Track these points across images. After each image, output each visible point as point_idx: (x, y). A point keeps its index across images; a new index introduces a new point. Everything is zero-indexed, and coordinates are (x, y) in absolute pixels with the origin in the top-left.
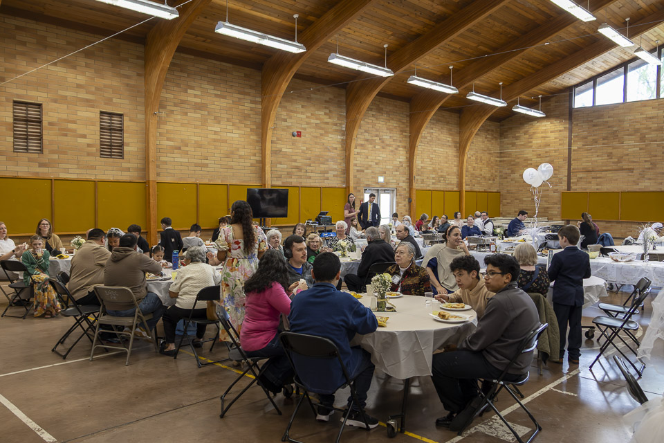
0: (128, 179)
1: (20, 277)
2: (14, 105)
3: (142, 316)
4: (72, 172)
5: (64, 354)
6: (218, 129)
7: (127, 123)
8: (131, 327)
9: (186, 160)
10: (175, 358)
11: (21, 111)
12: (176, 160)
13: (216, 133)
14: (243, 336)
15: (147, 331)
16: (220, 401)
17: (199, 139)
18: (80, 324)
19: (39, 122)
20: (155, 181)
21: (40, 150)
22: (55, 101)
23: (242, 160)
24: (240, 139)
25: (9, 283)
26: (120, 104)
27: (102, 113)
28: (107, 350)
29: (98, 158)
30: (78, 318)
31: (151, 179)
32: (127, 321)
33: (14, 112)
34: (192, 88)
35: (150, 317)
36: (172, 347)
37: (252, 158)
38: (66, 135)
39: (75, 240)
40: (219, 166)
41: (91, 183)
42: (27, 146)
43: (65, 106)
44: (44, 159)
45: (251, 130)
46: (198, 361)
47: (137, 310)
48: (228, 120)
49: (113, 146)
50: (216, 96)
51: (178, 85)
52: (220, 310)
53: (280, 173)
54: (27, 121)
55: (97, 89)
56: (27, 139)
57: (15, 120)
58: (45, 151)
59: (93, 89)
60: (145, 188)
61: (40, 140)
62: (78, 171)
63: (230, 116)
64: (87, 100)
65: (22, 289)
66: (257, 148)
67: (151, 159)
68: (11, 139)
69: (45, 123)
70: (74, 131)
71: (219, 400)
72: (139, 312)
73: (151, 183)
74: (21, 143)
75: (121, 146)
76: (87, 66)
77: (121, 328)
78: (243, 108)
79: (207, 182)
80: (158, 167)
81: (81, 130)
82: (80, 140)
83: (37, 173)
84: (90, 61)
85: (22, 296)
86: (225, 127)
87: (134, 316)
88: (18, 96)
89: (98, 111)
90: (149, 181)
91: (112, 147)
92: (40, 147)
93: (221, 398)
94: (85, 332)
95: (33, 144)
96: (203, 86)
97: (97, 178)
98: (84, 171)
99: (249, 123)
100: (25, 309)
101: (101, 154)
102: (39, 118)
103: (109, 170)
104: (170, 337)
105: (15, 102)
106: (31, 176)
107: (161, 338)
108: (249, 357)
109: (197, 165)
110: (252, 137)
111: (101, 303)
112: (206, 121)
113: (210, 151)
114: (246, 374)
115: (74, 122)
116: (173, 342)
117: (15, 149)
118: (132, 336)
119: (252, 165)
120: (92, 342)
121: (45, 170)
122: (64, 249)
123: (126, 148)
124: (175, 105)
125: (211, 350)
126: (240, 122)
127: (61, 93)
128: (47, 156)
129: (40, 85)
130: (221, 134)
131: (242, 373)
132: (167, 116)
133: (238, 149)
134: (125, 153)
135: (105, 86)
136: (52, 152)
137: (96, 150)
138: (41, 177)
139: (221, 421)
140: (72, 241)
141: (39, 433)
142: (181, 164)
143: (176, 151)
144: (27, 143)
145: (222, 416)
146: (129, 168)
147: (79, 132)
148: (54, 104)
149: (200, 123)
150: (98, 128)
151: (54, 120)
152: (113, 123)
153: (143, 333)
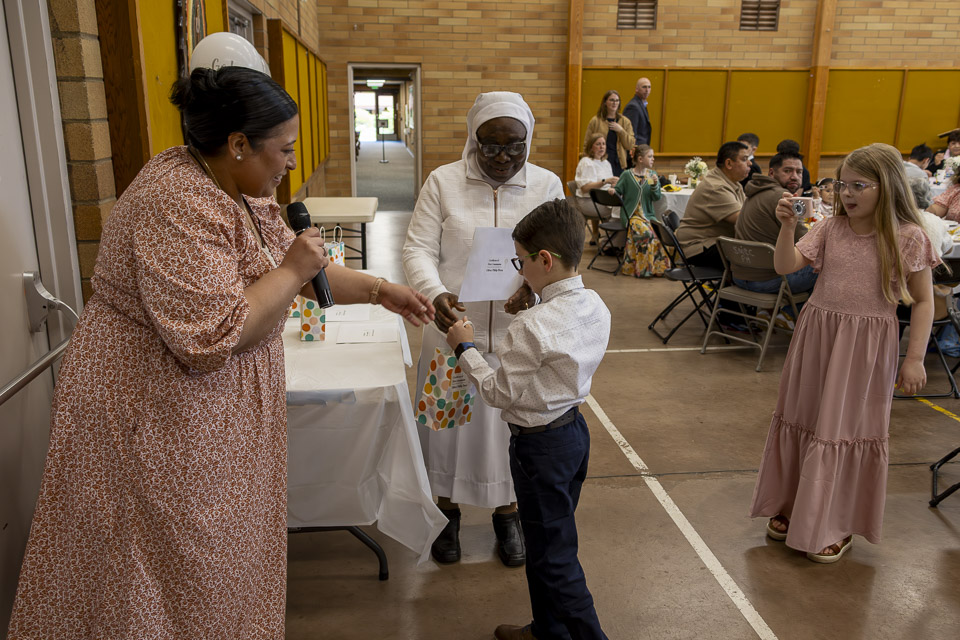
0: (779, 65)
1: (613, 215)
3: (789, 293)
4: (693, 57)
5: (664, 336)
8: (770, 311)
9: (887, 26)
16: (930, 475)
18: (690, 294)
20: (826, 67)
21: (653, 24)
28: (728, 342)
29: (737, 32)
30: (689, 285)
31: (821, 63)
32: (762, 300)
39: (691, 163)
40: (954, 34)
41: (721, 74)
42: (635, 18)
44: (657, 39)
47: (783, 284)
49: (762, 9)
52: (956, 308)
56: (635, 7)
58: (660, 25)
60: (808, 80)
61: (653, 7)
62: (703, 55)
65: (616, 232)
67: (824, 28)
68: (616, 9)
71: (926, 469)
73: (819, 72)
74: (628, 15)
75: (775, 9)
77: (752, 310)
79: (922, 64)
80: (835, 41)
82: (710, 4)
83: (646, 60)
85: (615, 243)
87: (777, 293)
90: (815, 68)
91: (759, 13)
92: (652, 18)
93: (932, 468)
94: (698, 308)
95: (643, 14)
97: (732, 65)
98: (712, 55)
100: (616, 261)
101: (742, 25)
103: (751, 52)
106: (636, 65)
109: (908, 34)
111: (725, 266)
117: (619, 24)
118: (770, 326)
120: (707, 325)
121: (655, 55)
122: (675, 177)
123: (783, 12)
128: (663, 32)
134: (780, 20)
136: (669, 26)
137: (735, 18)
138: (651, 66)
139: (932, 514)
140: (687, 166)
141: (624, 451)
142: (879, 34)
143: (872, 10)
144: (635, 13)
145: (934, 504)
146: (784, 47)
153: (788, 322)
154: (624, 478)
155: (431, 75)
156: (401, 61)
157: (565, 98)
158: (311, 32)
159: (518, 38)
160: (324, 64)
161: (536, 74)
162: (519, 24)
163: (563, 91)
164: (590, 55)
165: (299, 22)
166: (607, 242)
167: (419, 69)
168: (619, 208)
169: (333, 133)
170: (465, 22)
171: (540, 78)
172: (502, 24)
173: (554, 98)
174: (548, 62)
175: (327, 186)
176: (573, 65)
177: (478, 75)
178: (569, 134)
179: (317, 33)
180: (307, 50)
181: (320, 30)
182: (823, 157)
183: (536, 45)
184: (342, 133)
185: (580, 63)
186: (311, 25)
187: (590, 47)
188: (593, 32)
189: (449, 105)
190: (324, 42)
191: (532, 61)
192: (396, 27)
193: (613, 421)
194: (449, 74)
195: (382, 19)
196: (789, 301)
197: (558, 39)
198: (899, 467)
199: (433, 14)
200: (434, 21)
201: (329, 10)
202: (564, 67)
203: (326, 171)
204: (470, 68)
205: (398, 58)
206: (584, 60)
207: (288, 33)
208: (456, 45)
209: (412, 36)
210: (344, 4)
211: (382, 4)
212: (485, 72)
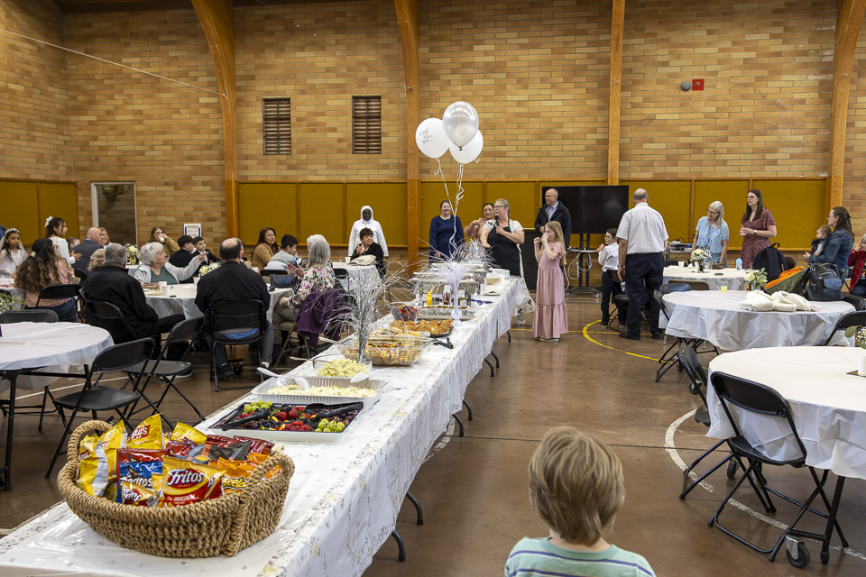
2: (265, 104)
4: (319, 173)
6: (524, 98)
7: (387, 108)
11: (271, 110)
13: (519, 103)
17: (491, 116)
19: (290, 119)
20: (415, 180)
21: (289, 151)
22: (303, 92)
23: (570, 142)
24: (564, 108)
26: (378, 84)
27: (356, 99)
29: (350, 155)
31: (409, 177)
33: (264, 112)
34: (481, 42)
37: (588, 136)
38: (314, 131)
40: (525, 154)
41: (338, 186)
42: (278, 147)
43: (314, 96)
44: (293, 160)
45: (588, 91)
48: (543, 80)
49: (370, 138)
50: (522, 46)
51: (458, 43)
53: (648, 158)
54: (278, 119)
55: (349, 69)
56: (277, 139)
57: (265, 120)
58: (293, 151)
59: (344, 70)
61: (290, 139)
62: (326, 172)
63: (547, 75)
64: (338, 86)
66: (599, 119)
67: (409, 151)
68: (261, 141)
69: (293, 120)
70: (324, 124)
73: (410, 185)
74: (273, 145)
75: (379, 138)
76: (338, 43)
78: (572, 56)
79: (503, 178)
81: (331, 123)
82: (329, 135)
83: (286, 177)
84: (340, 37)
86: (536, 92)
88: (268, 93)
89: (350, 96)
90: (408, 180)
91: (366, 140)
92: (289, 147)
95: (284, 144)
96: (498, 36)
98: (334, 172)
99: (584, 79)
101: (355, 150)
102: (289, 115)
103: (363, 170)
105: (266, 100)
106: (279, 180)
109: (487, 154)
110: (588, 102)
112: (503, 87)
113: (508, 132)
115: (323, 114)
117: (267, 151)
119: (588, 148)
121: (292, 172)
123: (384, 139)
124: (454, 72)
126: (566, 80)
127: (309, 81)
128: (297, 157)
129: (289, 76)
130: (530, 104)
132: (441, 89)
133: (561, 125)
134: (382, 146)
135: (360, 63)
136: (300, 152)
137: (349, 145)
138: (289, 180)
144: (278, 143)
146: (388, 165)
147: (329, 125)
148: (302, 96)
149: (493, 93)
150: (349, 118)
151: (302, 115)
152: (371, 109)
155: (140, 188)
156: (122, 180)
157: (227, 203)
159: (197, 163)
161: (210, 187)
162: (197, 153)
163: (225, 199)
164: (245, 173)
167: (134, 185)
170: (161, 153)
171: (214, 190)
172: (185, 154)
173: (221, 204)
174: (214, 179)
176: (228, 181)
177: (172, 188)
182: (421, 248)
183: (209, 167)
185: (233, 179)
187: (246, 168)
188: (247, 157)
189: (154, 209)
191: (207, 178)
192: (119, 157)
194: (153, 188)
195: (109, 153)
197: (218, 163)
199: (141, 148)
200: (142, 153)
201: (78, 148)
204: (166, 184)
205: (120, 178)
206: (240, 177)
208: (156, 168)
209: (128, 163)
210: (87, 144)
211: (110, 143)
212: (176, 185)
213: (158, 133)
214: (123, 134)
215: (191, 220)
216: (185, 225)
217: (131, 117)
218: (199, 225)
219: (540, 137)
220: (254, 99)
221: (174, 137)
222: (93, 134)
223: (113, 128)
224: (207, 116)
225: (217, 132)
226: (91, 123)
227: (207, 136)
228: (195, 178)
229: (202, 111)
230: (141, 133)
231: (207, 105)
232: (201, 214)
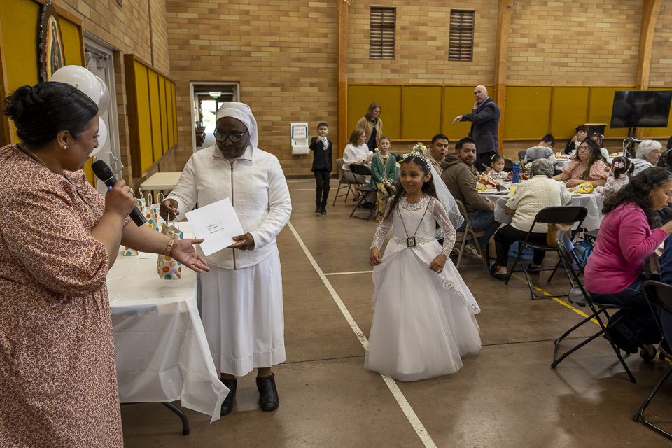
1: (367, 181)
2: (371, 12)
3: (472, 232)
4: (419, 77)
6: (584, 19)
7: (478, 20)
9: (541, 59)
10: (506, 284)
11: (377, 18)
12: (530, 59)
13: (580, 24)
14: (589, 274)
15: (477, 249)
16: (553, 347)
17: (559, 33)
19: (393, 27)
20: (504, 85)
21: (393, 56)
22: (408, 3)
23: (613, 56)
24: (611, 30)
25: (357, 186)
27: (453, 12)
29: (447, 62)
31: (500, 82)
33: (371, 19)
35: (482, 234)
36: (504, 271)
37: (626, 52)
38: (417, 39)
40: (582, 65)
41: (438, 88)
42: (381, 52)
43: (418, 7)
44: (396, 65)
45: (628, 17)
46: (531, 291)
48: (598, 6)
49: (463, 47)
53: (662, 70)
54: (382, 27)
56: (381, 45)
57: (372, 26)
58: (397, 57)
60: (493, 92)
61: (392, 45)
62: (426, 76)
65: (368, 192)
66: (634, 39)
67: (501, 60)
68: (367, 47)
69: (398, 28)
70: (425, 33)
71: (552, 343)
72: (469, 228)
73: (500, 88)
74: (377, 50)
75: (470, 47)
79: (563, 83)
80: (509, 68)
81: (432, 32)
82: (430, 43)
83: (389, 80)
85: (369, 199)
86: (592, 15)
87: (464, 231)
89: (448, 10)
90: (497, 85)
91: (461, 50)
92: (392, 53)
93: (555, 342)
95: (387, 50)
97: (445, 83)
98: (432, 76)
99: (625, 7)
100: (370, 212)
101: (450, 57)
102: (393, 23)
103: (457, 75)
104: (503, 260)
105: (373, 9)
106: (384, 83)
107: (493, 259)
108: (596, 301)
109: (553, 64)
110: (628, 26)
112: (569, 10)
113: (571, 47)
114: (592, 320)
115: (425, 24)
116: (506, 266)
117: (371, 56)
119: (624, 61)
121: (396, 76)
123: (475, 49)
125: (549, 281)
126: (614, 7)
128: (400, 62)
130: (588, 25)
131: (587, 316)
132: (524, 8)
133: (607, 43)
134: (474, 54)
136: (403, 57)
137: (446, 52)
138: (392, 83)
139: (552, 372)
140: (414, 148)
141: (360, 339)
142: (536, 64)
143: (530, 49)
144: (381, 49)
145: (554, 366)
146: (477, 71)
147: (430, 34)
148: (406, 6)
149: (561, 14)
150: (448, 29)
151: (406, 24)
152: (464, 22)
153: (473, 250)
154: (358, 358)
155: (246, 89)
156: (226, 80)
157: (337, 104)
158: (163, 62)
159: (305, 65)
160: (173, 82)
161: (317, 88)
162: (306, 55)
163: (335, 99)
164: (353, 76)
165: (152, 55)
166: (363, 199)
167: (238, 85)
168: (370, 177)
169: (180, 129)
170: (269, 54)
171: (320, 91)
172: (293, 56)
173: (330, 104)
174: (325, 80)
175: (176, 164)
176: (341, 83)
177: (279, 89)
178: (340, 128)
179: (168, 61)
180: (157, 73)
181: (170, 60)
182: (505, 142)
183: (317, 70)
184: (187, 128)
185: (346, 82)
186: (163, 57)
187: (353, 71)
188: (354, 61)
189: (259, 109)
190: (173, 68)
191: (315, 80)
192: (222, 58)
193: (355, 319)
194: (259, 89)
195: (212, 53)
196: (472, 236)
197: (331, 65)
198: (535, 343)
199: (248, 49)
200: (248, 54)
201: (177, 47)
202: (336, 84)
203: (176, 154)
204: (273, 85)
205: (224, 79)
206: (348, 79)
207: (140, 63)
208: (263, 69)
209: (233, 64)
210: (187, 43)
211: (213, 43)
212: (283, 87)
213: (265, 35)
214: (228, 34)
215: (298, 120)
216: (292, 124)
217: (237, 17)
218: (306, 124)
219: (593, 51)
220: (362, 6)
221: (283, 39)
222: (194, 32)
223: (217, 27)
224: (316, 20)
225: (325, 36)
226: (191, 21)
227: (315, 40)
228: (302, 80)
229: (312, 15)
230: (247, 34)
231: (317, 10)
232: (308, 113)
